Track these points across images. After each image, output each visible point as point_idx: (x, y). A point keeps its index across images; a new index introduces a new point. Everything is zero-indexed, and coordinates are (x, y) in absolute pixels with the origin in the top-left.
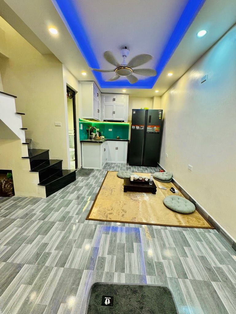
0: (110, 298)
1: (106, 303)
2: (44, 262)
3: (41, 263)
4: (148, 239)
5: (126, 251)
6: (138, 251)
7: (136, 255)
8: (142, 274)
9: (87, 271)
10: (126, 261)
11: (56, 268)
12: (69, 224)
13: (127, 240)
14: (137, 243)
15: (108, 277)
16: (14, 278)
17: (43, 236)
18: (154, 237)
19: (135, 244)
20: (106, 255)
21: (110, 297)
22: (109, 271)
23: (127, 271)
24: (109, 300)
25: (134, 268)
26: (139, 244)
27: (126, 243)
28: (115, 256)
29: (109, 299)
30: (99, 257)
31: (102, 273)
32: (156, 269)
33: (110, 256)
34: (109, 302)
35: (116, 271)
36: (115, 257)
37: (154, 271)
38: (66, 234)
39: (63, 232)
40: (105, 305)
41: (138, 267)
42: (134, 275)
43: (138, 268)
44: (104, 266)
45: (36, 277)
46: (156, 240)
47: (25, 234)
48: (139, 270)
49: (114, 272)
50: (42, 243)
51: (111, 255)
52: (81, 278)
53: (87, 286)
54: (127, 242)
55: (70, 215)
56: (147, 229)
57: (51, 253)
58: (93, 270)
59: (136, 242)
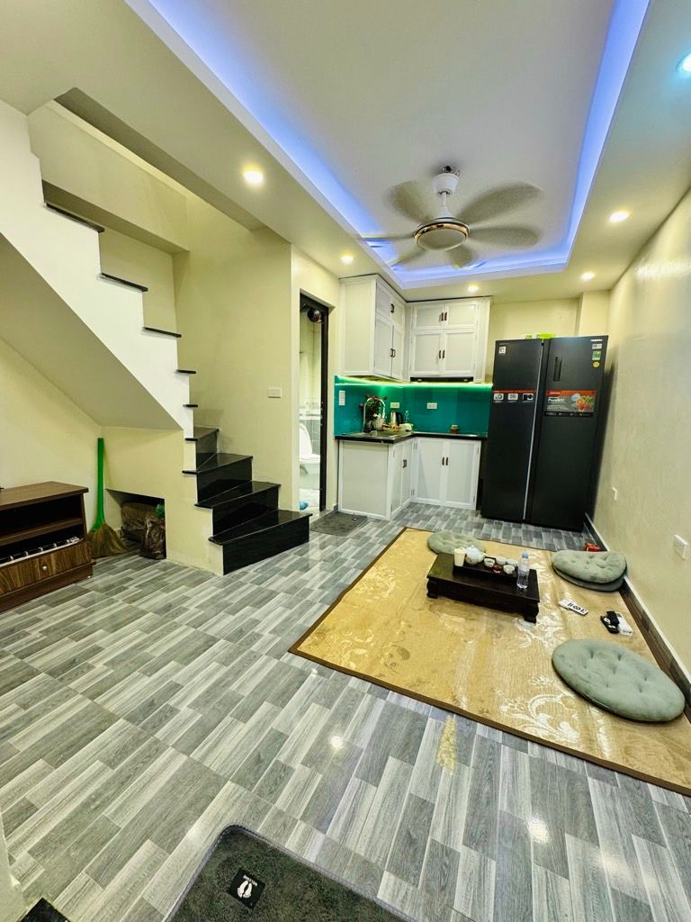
0: (256, 884)
1: (241, 890)
2: (156, 727)
3: (150, 726)
4: (443, 761)
5: (357, 773)
6: (392, 785)
7: (380, 796)
8: (373, 860)
9: (233, 785)
10: (345, 803)
11: (173, 750)
12: (244, 650)
13: (373, 743)
14: (399, 762)
15: (276, 823)
16: (92, 740)
17: (180, 666)
18: (466, 763)
19: (392, 763)
20: (297, 765)
21: (256, 881)
22: (284, 810)
23: (334, 831)
24: (250, 886)
25: (359, 832)
26: (406, 765)
27: (367, 748)
28: (321, 776)
29: (253, 886)
30: (277, 762)
31: (267, 808)
32: (427, 865)
33: (307, 769)
34: (248, 893)
35: (304, 818)
36: (319, 777)
37: (419, 868)
38: (227, 674)
39: (225, 669)
40: (235, 894)
41: (369, 836)
42: (348, 854)
43: (371, 838)
44: (281, 791)
45: (128, 756)
46: (468, 773)
47: (148, 650)
48: (370, 842)
49: (298, 817)
50: (171, 681)
51: (310, 767)
52: (212, 798)
53: (217, 825)
54: (371, 748)
55: (256, 631)
56: (453, 729)
57: (178, 711)
58: (250, 790)
59: (398, 758)
